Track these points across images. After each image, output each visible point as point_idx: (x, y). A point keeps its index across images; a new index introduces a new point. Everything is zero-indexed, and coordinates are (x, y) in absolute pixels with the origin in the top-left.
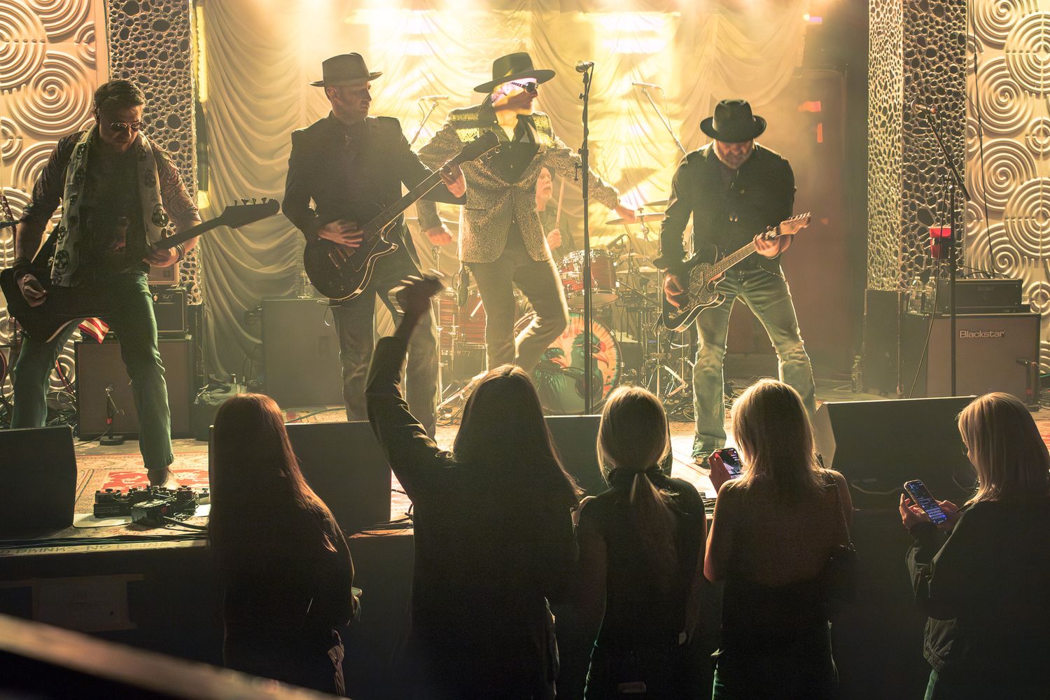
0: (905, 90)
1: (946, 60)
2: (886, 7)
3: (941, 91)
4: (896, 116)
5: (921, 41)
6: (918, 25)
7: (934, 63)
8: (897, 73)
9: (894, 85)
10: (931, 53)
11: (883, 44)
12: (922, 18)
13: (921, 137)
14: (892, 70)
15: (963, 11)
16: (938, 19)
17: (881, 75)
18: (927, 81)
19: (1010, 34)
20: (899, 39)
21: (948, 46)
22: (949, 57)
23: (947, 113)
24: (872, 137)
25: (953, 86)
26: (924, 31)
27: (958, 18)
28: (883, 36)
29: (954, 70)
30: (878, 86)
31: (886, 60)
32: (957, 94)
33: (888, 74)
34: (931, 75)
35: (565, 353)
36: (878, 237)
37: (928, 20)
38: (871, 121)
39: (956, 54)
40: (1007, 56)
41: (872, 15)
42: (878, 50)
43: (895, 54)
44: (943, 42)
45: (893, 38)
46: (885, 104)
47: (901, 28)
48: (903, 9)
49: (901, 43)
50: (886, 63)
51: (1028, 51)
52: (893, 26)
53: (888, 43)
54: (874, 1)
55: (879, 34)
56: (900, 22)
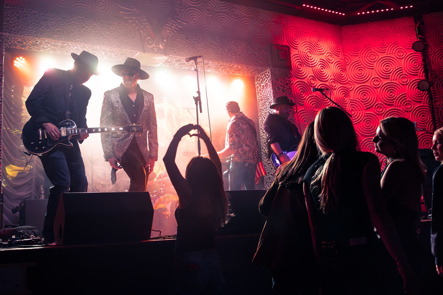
2: (264, 90)
11: (264, 103)
12: (278, 93)
14: (269, 111)
15: (291, 91)
17: (264, 114)
19: (305, 101)
20: (272, 99)
24: (262, 137)
27: (289, 93)
28: (264, 100)
30: (263, 118)
31: (266, 109)
35: (168, 210)
36: (269, 173)
38: (261, 132)
41: (258, 95)
42: (262, 106)
45: (269, 100)
47: (272, 96)
48: (272, 89)
49: (273, 101)
50: (266, 110)
51: (311, 107)
52: (268, 96)
53: (267, 102)
54: (259, 89)
55: (262, 100)
56: (271, 94)
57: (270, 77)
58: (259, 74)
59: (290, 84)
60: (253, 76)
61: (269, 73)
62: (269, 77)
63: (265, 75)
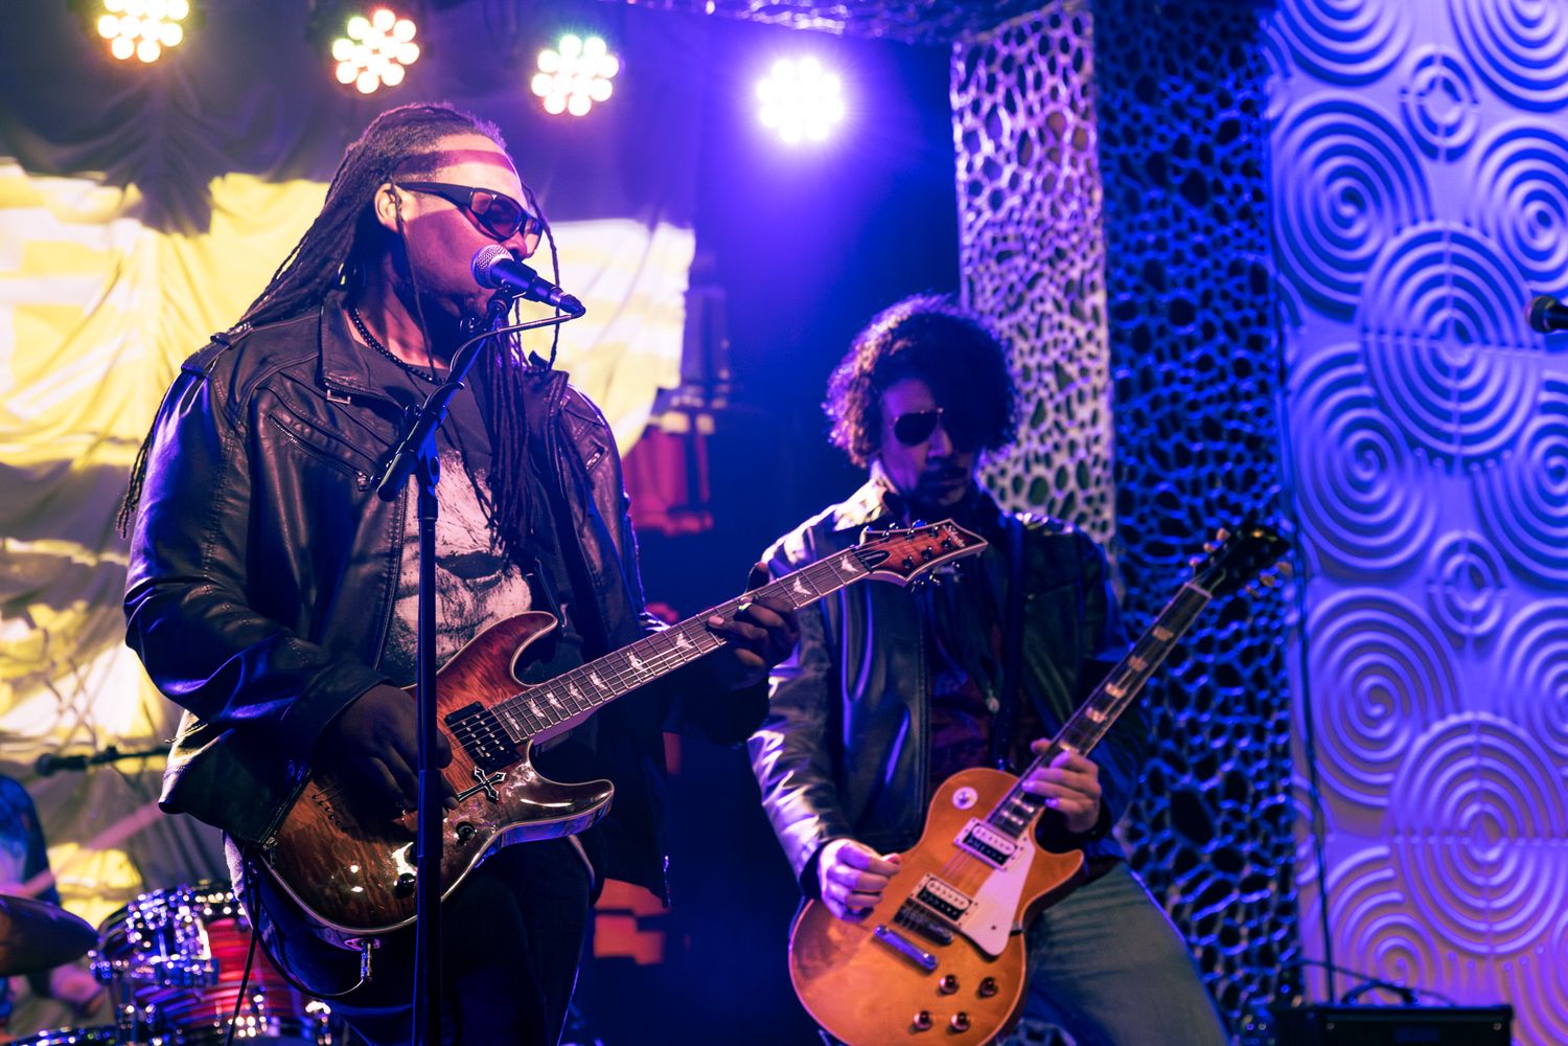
0: (1117, 421)
1: (1221, 338)
2: (1027, 176)
3: (1211, 429)
4: (1089, 500)
5: (1153, 275)
6: (1144, 227)
7: (1190, 343)
8: (1084, 372)
9: (1075, 406)
10: (1181, 313)
12: (1152, 205)
13: (1166, 566)
14: (1063, 362)
15: (1258, 196)
16: (1194, 213)
18: (1175, 398)
19: (1369, 279)
21: (1225, 296)
22: (1229, 330)
23: (1233, 497)
25: (1243, 417)
26: (1160, 245)
27: (1244, 214)
28: (1020, 261)
29: (1242, 368)
31: (1038, 334)
32: (1253, 442)
33: (1049, 378)
34: (1185, 381)
37: (1168, 214)
39: (1245, 322)
40: (1365, 344)
41: (969, 205)
42: (1001, 308)
43: (1075, 312)
44: (1210, 283)
45: (1063, 265)
46: (1039, 470)
47: (1097, 232)
48: (1097, 174)
49: (1098, 276)
50: (1039, 344)
51: (1416, 335)
52: (1063, 226)
53: (1044, 282)
54: (979, 161)
55: (1002, 257)
56: (1092, 213)
57: (1088, 66)
58: (989, 26)
59: (1250, 129)
60: (942, 40)
61: (1078, 28)
62: (1077, 65)
63: (1044, 46)
